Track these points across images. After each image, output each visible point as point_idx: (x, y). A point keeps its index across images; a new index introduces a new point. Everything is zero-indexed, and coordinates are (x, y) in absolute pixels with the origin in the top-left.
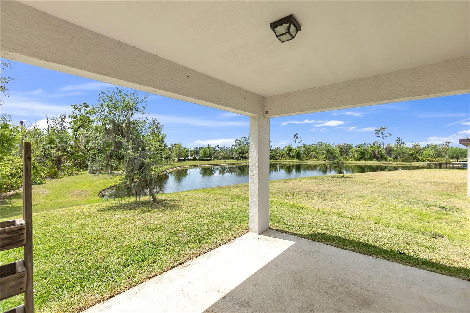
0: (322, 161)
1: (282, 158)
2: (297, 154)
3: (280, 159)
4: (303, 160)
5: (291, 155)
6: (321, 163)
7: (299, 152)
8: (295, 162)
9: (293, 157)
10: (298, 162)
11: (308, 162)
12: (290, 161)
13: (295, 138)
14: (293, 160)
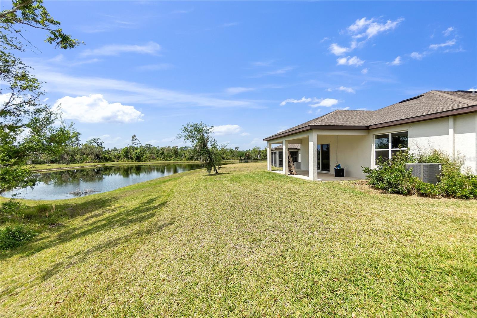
0: (161, 162)
1: (118, 160)
2: (137, 155)
3: (117, 161)
4: (143, 162)
5: (129, 157)
6: (160, 163)
7: (139, 154)
8: (135, 163)
9: (132, 159)
10: (139, 164)
11: (148, 163)
12: (129, 162)
13: (133, 140)
14: (133, 161)
